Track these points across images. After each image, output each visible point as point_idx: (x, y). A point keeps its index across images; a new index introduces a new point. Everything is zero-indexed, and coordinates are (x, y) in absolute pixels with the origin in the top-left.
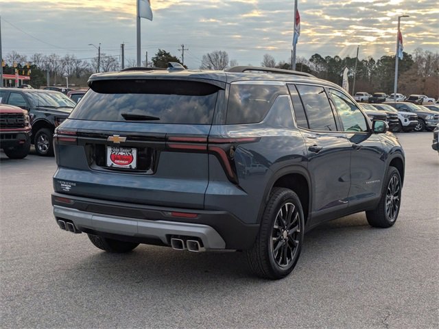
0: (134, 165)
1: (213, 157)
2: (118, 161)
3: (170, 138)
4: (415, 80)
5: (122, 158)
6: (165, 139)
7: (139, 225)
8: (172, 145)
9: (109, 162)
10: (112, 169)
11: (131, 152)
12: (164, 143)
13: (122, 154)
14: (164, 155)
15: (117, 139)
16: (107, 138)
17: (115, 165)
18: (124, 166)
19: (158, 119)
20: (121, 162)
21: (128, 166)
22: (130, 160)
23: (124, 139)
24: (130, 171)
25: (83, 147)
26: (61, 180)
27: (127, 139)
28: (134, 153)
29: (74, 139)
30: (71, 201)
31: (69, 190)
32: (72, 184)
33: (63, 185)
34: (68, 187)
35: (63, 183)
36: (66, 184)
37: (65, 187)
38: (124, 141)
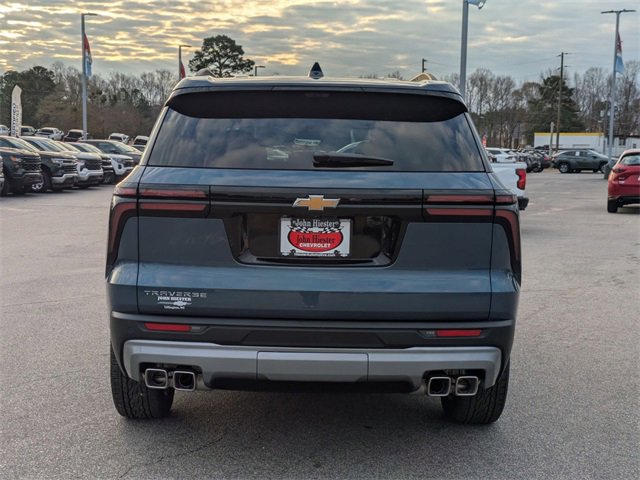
0: (344, 249)
1: (499, 229)
2: (307, 245)
3: (432, 199)
4: (62, 109)
5: (316, 238)
6: (422, 199)
7: (371, 359)
8: (432, 210)
9: (286, 248)
10: (292, 261)
11: (337, 226)
12: (420, 206)
13: (316, 230)
14: (413, 229)
15: (316, 202)
16: (292, 202)
17: (299, 252)
18: (321, 254)
19: (391, 164)
20: (315, 245)
21: (332, 251)
22: (336, 240)
23: (333, 203)
24: (337, 262)
25: (221, 221)
26: (159, 289)
27: (340, 203)
28: (346, 227)
29: (200, 206)
30: (194, 328)
31: (186, 306)
32: (197, 295)
33: (165, 298)
34: (180, 303)
35: (164, 295)
36: (175, 296)
37: (170, 301)
38: (335, 206)
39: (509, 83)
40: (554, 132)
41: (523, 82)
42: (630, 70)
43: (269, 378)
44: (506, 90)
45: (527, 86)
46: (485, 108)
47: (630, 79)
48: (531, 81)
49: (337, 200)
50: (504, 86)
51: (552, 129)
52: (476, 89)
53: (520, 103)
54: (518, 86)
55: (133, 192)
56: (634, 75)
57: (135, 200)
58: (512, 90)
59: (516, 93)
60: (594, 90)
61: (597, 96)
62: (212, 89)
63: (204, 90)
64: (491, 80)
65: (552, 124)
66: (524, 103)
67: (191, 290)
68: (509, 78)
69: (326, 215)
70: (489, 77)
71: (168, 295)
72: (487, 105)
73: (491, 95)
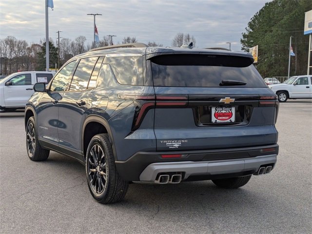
0: (233, 119)
2: (221, 118)
3: (261, 98)
5: (224, 115)
7: (246, 162)
9: (214, 119)
10: (217, 125)
11: (231, 110)
12: (258, 101)
13: (223, 112)
14: (255, 110)
15: (227, 100)
16: (219, 100)
17: (218, 121)
18: (226, 121)
19: (245, 84)
20: (223, 118)
21: (229, 120)
22: (230, 115)
23: (233, 100)
24: (230, 124)
25: (191, 109)
26: (167, 140)
27: (236, 100)
28: (233, 110)
29: (184, 103)
30: (183, 155)
31: (179, 147)
32: (183, 141)
33: (169, 144)
34: (176, 145)
35: (169, 142)
36: (174, 142)
37: (172, 145)
38: (233, 101)
39: (25, 44)
40: (57, 68)
41: (32, 44)
42: (81, 40)
43: (211, 174)
44: (23, 47)
45: (34, 45)
46: (13, 55)
47: (81, 45)
48: (35, 43)
49: (234, 99)
50: (22, 45)
51: (56, 67)
52: (8, 46)
53: (31, 54)
54: (30, 45)
55: (153, 97)
56: (83, 42)
57: (154, 101)
58: (27, 47)
59: (29, 48)
60: (66, 49)
61: (67, 51)
62: (175, 53)
63: (171, 53)
64: (16, 42)
65: (56, 65)
66: (33, 54)
67: (181, 139)
68: (25, 41)
69: (230, 106)
70: (15, 41)
71: (171, 142)
72: (14, 54)
73: (16, 49)
